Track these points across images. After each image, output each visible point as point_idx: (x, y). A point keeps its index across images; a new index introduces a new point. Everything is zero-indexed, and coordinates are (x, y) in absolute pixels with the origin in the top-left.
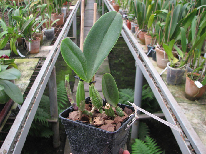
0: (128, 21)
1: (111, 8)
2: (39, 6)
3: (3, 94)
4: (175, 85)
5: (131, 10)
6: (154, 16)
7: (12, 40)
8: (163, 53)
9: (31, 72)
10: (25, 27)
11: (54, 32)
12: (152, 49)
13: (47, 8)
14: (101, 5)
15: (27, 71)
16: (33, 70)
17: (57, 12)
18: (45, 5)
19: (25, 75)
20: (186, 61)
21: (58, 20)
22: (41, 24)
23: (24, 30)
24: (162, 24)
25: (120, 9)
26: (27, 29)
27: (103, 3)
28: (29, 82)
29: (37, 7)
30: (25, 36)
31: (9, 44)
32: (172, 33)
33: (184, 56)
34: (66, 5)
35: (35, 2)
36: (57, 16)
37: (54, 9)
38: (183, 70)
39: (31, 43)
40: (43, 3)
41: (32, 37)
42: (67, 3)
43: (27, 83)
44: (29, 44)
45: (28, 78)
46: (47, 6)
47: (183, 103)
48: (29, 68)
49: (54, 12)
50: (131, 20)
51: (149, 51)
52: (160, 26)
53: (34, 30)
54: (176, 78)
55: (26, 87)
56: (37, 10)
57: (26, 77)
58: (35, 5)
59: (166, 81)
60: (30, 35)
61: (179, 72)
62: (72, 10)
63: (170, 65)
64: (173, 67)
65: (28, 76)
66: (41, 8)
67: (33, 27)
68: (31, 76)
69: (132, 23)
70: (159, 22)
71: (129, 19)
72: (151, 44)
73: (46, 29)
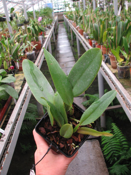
0: (90, 40)
1: (77, 33)
2: (21, 36)
3: (5, 94)
4: (125, 78)
5: (91, 32)
6: (107, 33)
7: (5, 62)
8: (114, 57)
9: (21, 82)
10: (13, 51)
11: (34, 55)
12: (107, 57)
13: (27, 38)
14: (70, 32)
15: (19, 82)
16: (22, 80)
17: (35, 40)
18: (25, 35)
19: (17, 84)
20: (129, 60)
21: (37, 45)
22: (24, 49)
23: (13, 54)
24: (112, 38)
25: (84, 33)
26: (15, 53)
27: (71, 30)
28: (21, 88)
29: (20, 37)
30: (14, 58)
31: (3, 66)
32: (119, 42)
33: (128, 57)
34: (41, 35)
35: (18, 34)
36: (35, 43)
37: (33, 38)
38: (128, 66)
39: (18, 63)
40: (24, 34)
41: (19, 59)
42: (42, 32)
43: (19, 89)
44: (17, 63)
45: (20, 86)
46: (27, 36)
47: (130, 88)
48: (19, 80)
49: (33, 40)
50: (92, 39)
51: (105, 58)
52: (111, 39)
53: (19, 54)
54: (125, 73)
55: (19, 91)
56: (20, 40)
57: (18, 85)
58: (18, 36)
59: (118, 77)
60: (18, 57)
61: (126, 68)
62: (46, 38)
63: (119, 65)
64: (121, 65)
65: (19, 85)
66: (23, 38)
67: (19, 52)
68: (21, 84)
69: (93, 41)
70: (110, 37)
71: (90, 39)
72: (106, 53)
73: (28, 52)
